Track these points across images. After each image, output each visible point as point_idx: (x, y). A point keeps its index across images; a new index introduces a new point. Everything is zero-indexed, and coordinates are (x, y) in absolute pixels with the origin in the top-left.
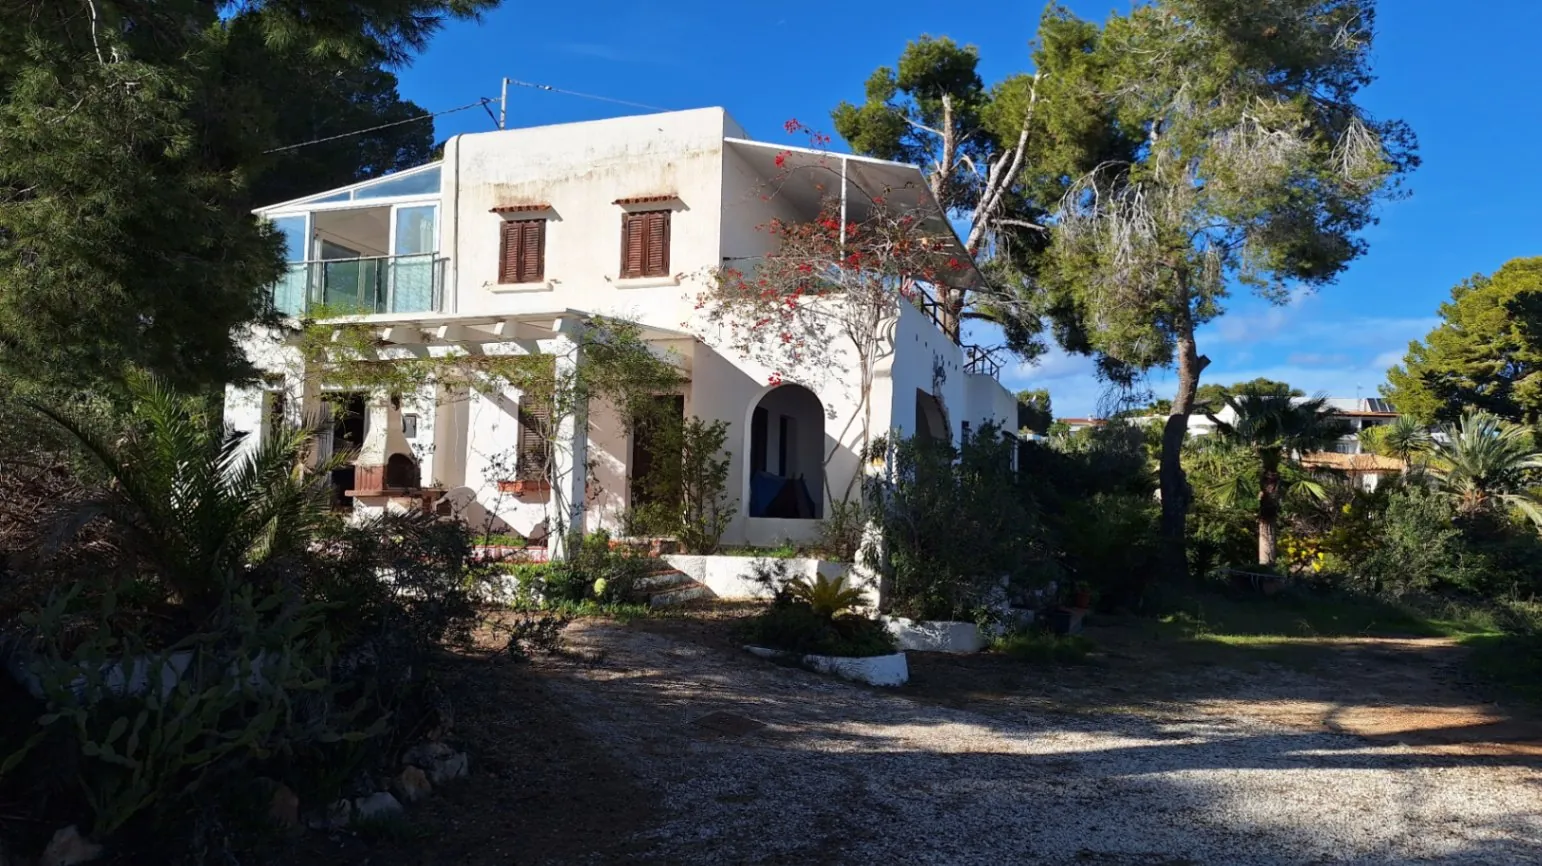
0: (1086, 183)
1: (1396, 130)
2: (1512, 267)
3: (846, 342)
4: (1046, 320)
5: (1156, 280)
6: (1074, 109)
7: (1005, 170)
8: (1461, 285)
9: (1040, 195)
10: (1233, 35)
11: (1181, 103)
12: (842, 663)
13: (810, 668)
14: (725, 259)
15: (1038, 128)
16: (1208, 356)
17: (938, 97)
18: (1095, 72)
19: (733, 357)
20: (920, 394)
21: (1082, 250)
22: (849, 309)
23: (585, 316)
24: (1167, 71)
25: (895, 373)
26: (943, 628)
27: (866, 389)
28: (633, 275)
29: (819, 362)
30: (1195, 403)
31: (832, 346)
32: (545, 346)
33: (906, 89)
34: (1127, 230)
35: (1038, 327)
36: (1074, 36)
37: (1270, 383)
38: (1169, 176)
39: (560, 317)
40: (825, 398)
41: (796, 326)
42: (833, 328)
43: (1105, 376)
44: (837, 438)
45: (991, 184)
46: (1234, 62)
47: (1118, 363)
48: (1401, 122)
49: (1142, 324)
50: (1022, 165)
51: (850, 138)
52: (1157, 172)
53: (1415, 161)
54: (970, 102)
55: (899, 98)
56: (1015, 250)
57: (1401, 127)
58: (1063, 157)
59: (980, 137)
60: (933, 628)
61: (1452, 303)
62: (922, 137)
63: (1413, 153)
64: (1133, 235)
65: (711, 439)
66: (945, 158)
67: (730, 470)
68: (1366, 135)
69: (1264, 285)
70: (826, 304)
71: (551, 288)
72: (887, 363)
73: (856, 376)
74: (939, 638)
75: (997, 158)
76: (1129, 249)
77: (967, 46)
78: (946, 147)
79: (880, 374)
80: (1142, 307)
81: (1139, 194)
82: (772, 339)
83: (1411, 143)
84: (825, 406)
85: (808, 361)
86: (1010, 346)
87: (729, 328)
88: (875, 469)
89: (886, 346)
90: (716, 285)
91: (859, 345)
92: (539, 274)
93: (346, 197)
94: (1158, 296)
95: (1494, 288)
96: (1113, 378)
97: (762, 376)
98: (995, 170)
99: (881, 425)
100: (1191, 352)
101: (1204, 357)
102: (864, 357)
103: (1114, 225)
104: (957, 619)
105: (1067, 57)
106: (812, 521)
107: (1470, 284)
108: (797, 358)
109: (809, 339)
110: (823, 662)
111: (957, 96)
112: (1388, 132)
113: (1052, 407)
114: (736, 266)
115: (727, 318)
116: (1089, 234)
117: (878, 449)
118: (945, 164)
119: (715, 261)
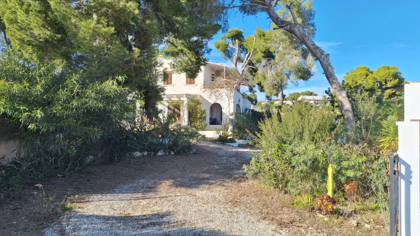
0: (264, 61)
2: (358, 68)
3: (226, 97)
4: (256, 85)
5: (275, 82)
6: (261, 47)
7: (249, 56)
8: (348, 72)
9: (255, 61)
10: (289, 38)
11: (281, 49)
12: (230, 144)
13: (226, 144)
14: (204, 82)
15: (255, 50)
17: (235, 40)
18: (265, 40)
19: (207, 99)
20: (237, 104)
21: (263, 76)
22: (226, 91)
23: (188, 94)
24: (278, 42)
25: (234, 102)
26: (242, 141)
27: (229, 104)
28: (188, 84)
29: (221, 100)
31: (223, 97)
32: (182, 99)
33: (229, 38)
34: (271, 73)
35: (254, 86)
36: (262, 33)
37: (310, 92)
38: (278, 62)
39: (185, 94)
40: (222, 106)
41: (217, 94)
42: (223, 94)
43: (267, 99)
44: (224, 112)
45: (246, 59)
46: (289, 43)
47: (269, 97)
49: (273, 90)
50: (252, 56)
51: (217, 48)
52: (276, 61)
54: (241, 42)
55: (228, 40)
56: (251, 72)
58: (260, 55)
59: (243, 48)
61: (346, 76)
62: (232, 48)
64: (272, 74)
65: (204, 112)
66: (237, 53)
67: (207, 117)
69: (294, 83)
70: (223, 90)
71: (173, 86)
72: (232, 100)
73: (227, 102)
75: (247, 53)
76: (271, 76)
77: (241, 30)
78: (237, 51)
79: (231, 102)
80: (273, 87)
81: (273, 65)
82: (213, 96)
84: (222, 107)
85: (219, 99)
86: (250, 91)
87: (206, 94)
88: (231, 117)
89: (232, 98)
90: (203, 86)
91: (228, 97)
92: (171, 83)
94: (276, 85)
95: (355, 73)
96: (268, 99)
97: (212, 102)
98: (247, 55)
99: (232, 111)
100: (282, 94)
102: (229, 99)
103: (268, 71)
104: (244, 139)
105: (260, 37)
106: (220, 125)
107: (350, 72)
108: (218, 99)
109: (219, 96)
110: (227, 144)
111: (239, 40)
113: (257, 98)
114: (206, 83)
115: (206, 92)
116: (264, 73)
117: (232, 115)
118: (237, 55)
119: (203, 82)
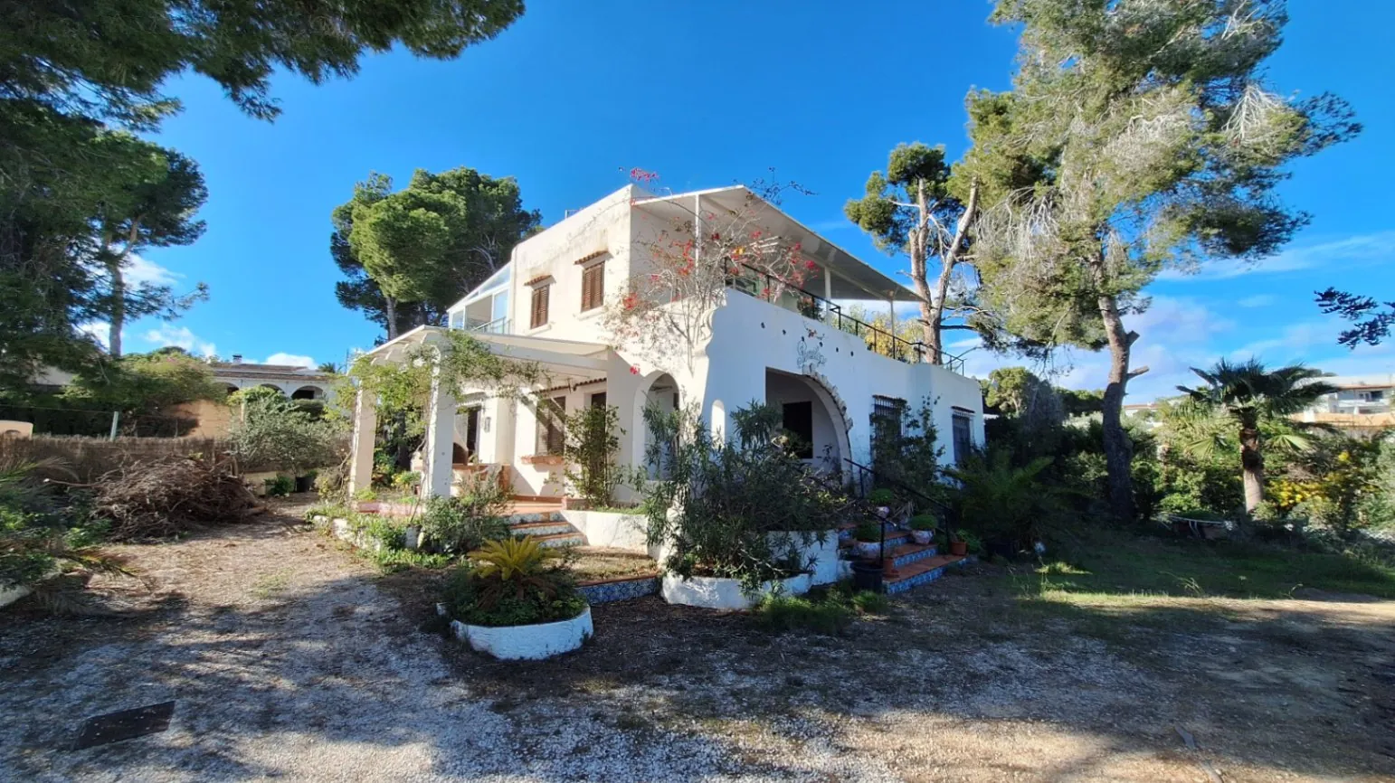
1: (1323, 103)
5: (1054, 268)
12: (474, 632)
16: (1136, 331)
25: (711, 351)
26: (711, 584)
28: (587, 309)
29: (674, 353)
30: (1129, 372)
38: (1072, 187)
40: (679, 381)
48: (1326, 94)
49: (1043, 306)
52: (1062, 186)
53: (1356, 128)
54: (939, 182)
57: (1328, 98)
60: (701, 584)
63: (1351, 121)
68: (1265, 99)
70: (678, 307)
71: (551, 327)
72: (706, 344)
74: (707, 594)
78: (921, 214)
81: (1043, 205)
82: (649, 340)
83: (1345, 111)
84: (679, 387)
85: (670, 353)
89: (705, 331)
92: (546, 320)
93: (477, 294)
94: (1057, 281)
97: (646, 369)
101: (1133, 332)
104: (727, 576)
108: (662, 352)
110: (461, 629)
111: (929, 179)
112: (1314, 107)
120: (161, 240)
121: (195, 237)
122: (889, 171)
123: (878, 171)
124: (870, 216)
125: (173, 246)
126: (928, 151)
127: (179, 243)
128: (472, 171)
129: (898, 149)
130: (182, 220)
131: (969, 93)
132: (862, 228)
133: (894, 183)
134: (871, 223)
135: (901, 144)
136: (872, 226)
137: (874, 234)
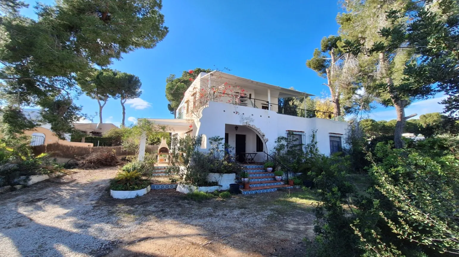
120: (133, 97)
121: (140, 95)
122: (321, 48)
123: (317, 48)
124: (314, 65)
125: (135, 98)
126: (335, 38)
127: (136, 97)
128: (199, 69)
129: (323, 39)
130: (137, 91)
131: (338, 15)
132: (312, 69)
133: (324, 51)
134: (314, 68)
135: (324, 37)
136: (315, 68)
137: (316, 71)
